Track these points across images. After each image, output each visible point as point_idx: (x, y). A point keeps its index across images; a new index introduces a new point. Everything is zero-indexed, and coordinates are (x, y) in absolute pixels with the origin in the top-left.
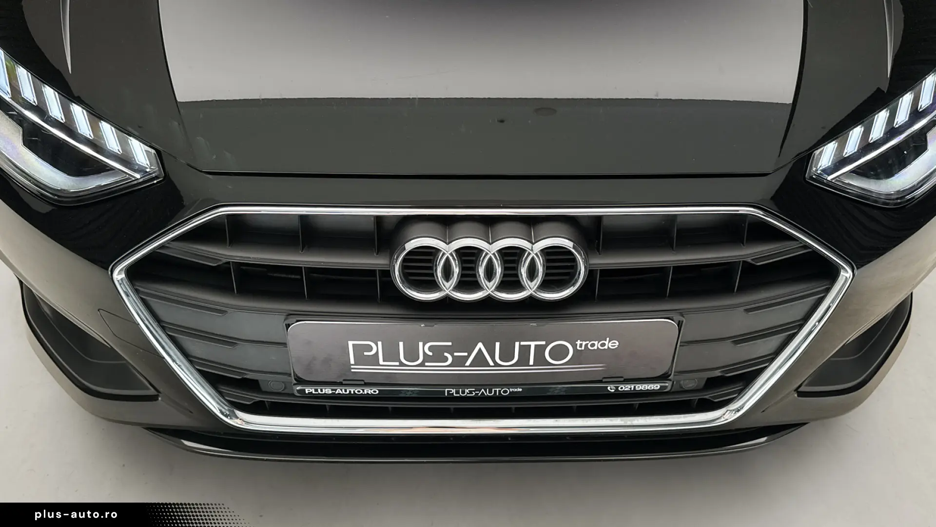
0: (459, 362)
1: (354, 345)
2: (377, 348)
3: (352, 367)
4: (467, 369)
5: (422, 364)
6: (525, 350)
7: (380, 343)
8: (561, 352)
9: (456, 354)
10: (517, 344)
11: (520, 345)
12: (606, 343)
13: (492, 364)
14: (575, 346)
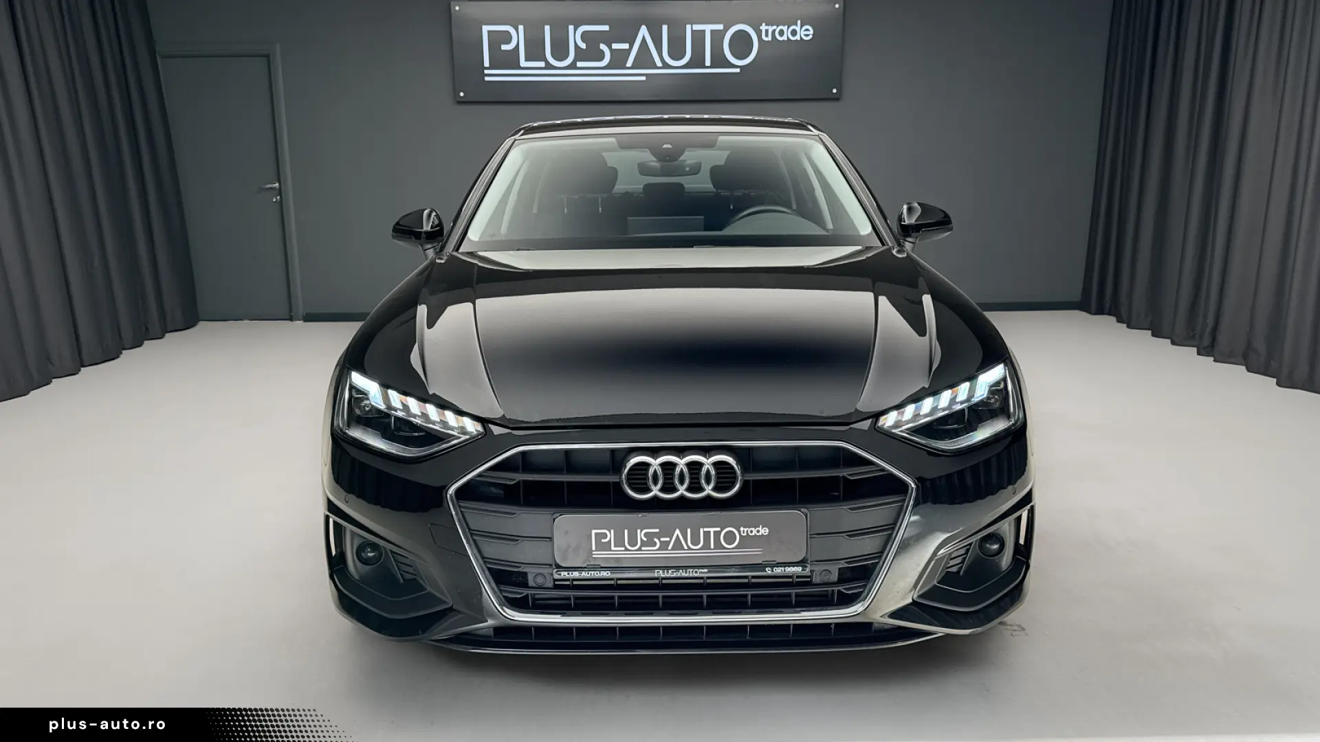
0: (664, 546)
1: (596, 534)
2: (611, 535)
3: (594, 553)
4: (670, 553)
5: (640, 549)
6: (707, 534)
7: (612, 531)
8: (730, 538)
9: (662, 539)
10: (701, 530)
11: (704, 532)
12: (760, 529)
13: (686, 548)
14: (739, 532)
